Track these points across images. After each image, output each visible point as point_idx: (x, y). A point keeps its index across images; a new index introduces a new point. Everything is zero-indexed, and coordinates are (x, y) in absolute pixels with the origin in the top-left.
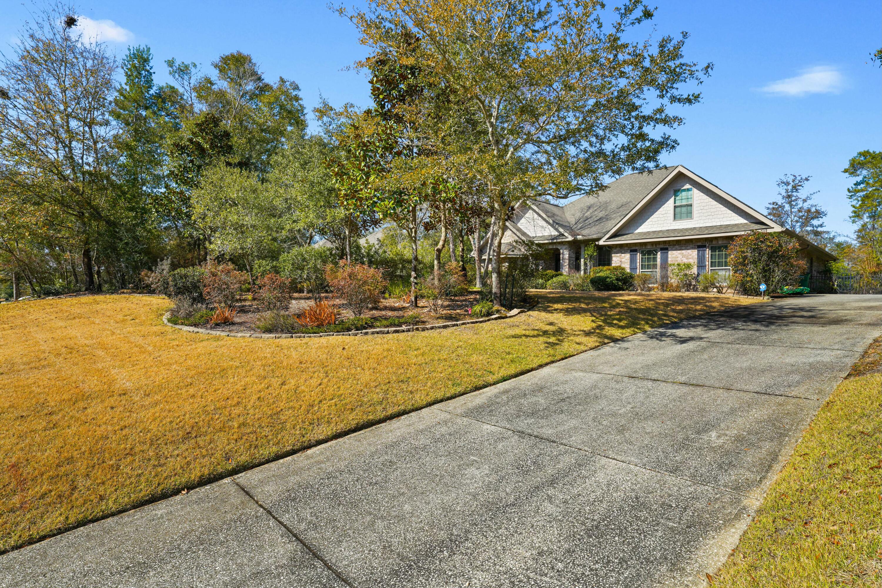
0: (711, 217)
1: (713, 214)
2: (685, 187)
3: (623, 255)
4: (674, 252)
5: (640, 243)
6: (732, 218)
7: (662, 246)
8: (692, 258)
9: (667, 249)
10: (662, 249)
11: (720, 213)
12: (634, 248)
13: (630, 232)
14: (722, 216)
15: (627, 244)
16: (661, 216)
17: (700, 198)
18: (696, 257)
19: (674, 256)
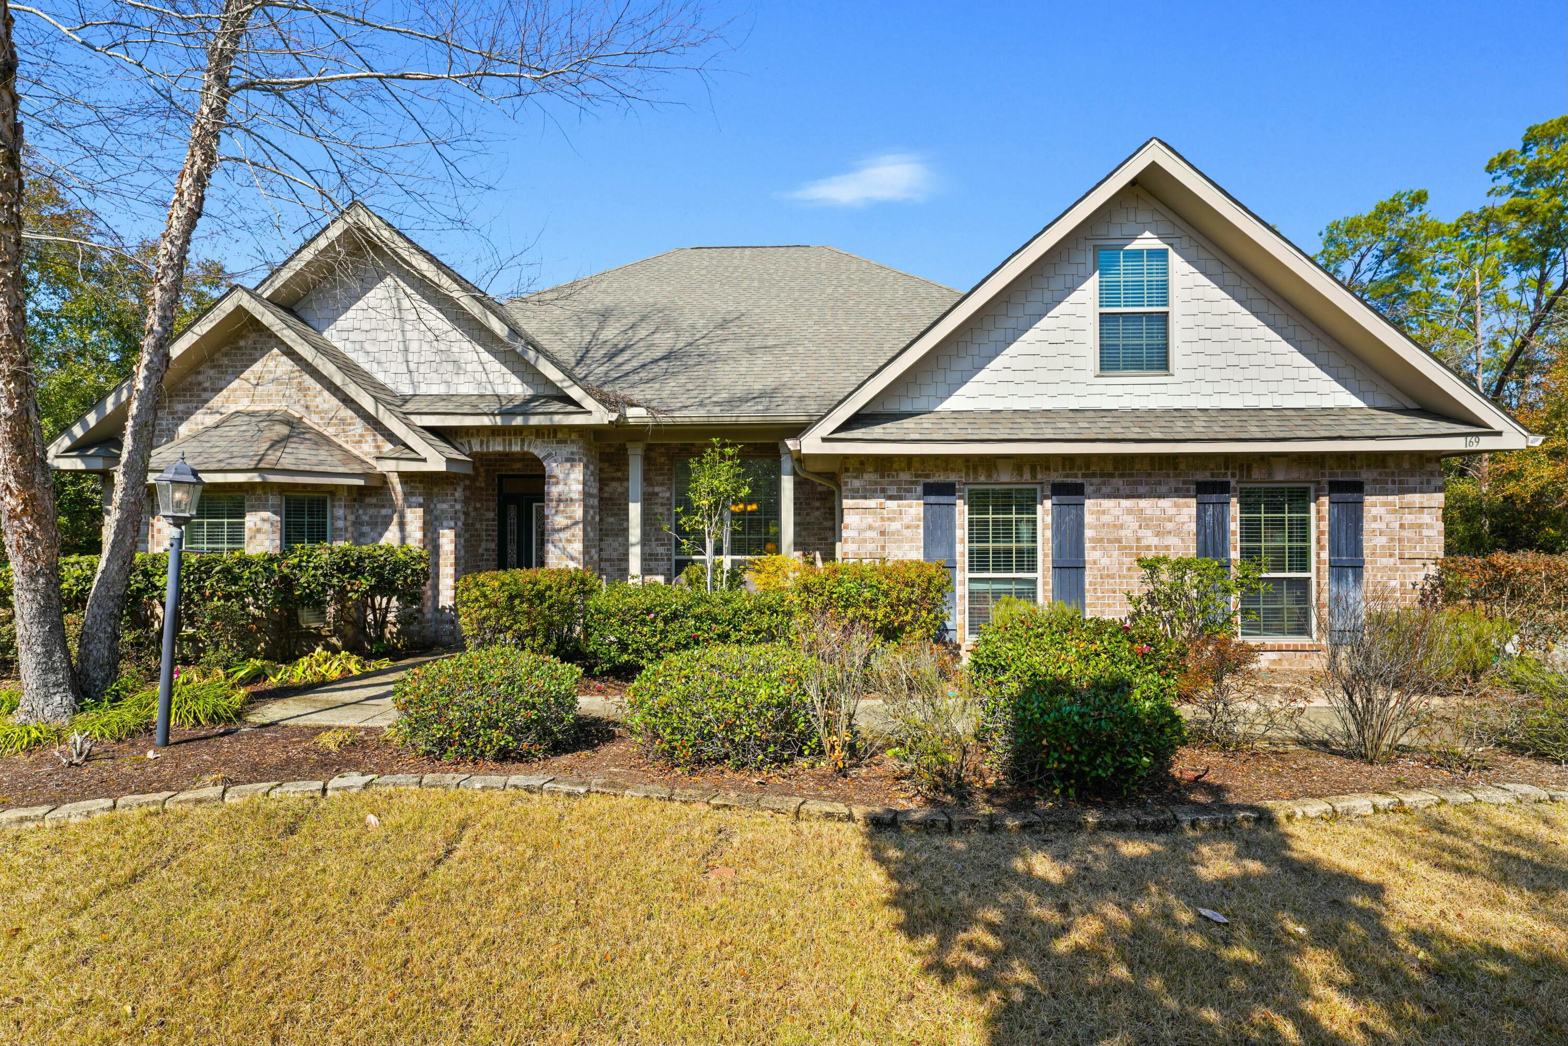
0: (1237, 374)
1: (1244, 361)
2: (1136, 245)
3: (892, 504)
4: (1108, 503)
5: (967, 458)
6: (1311, 386)
7: (1057, 477)
8: (1178, 533)
9: (1077, 490)
10: (1058, 490)
11: (1270, 360)
12: (939, 478)
13: (918, 405)
14: (1277, 374)
15: (909, 458)
16: (1045, 349)
17: (1198, 292)
18: (1193, 527)
19: (1105, 519)
